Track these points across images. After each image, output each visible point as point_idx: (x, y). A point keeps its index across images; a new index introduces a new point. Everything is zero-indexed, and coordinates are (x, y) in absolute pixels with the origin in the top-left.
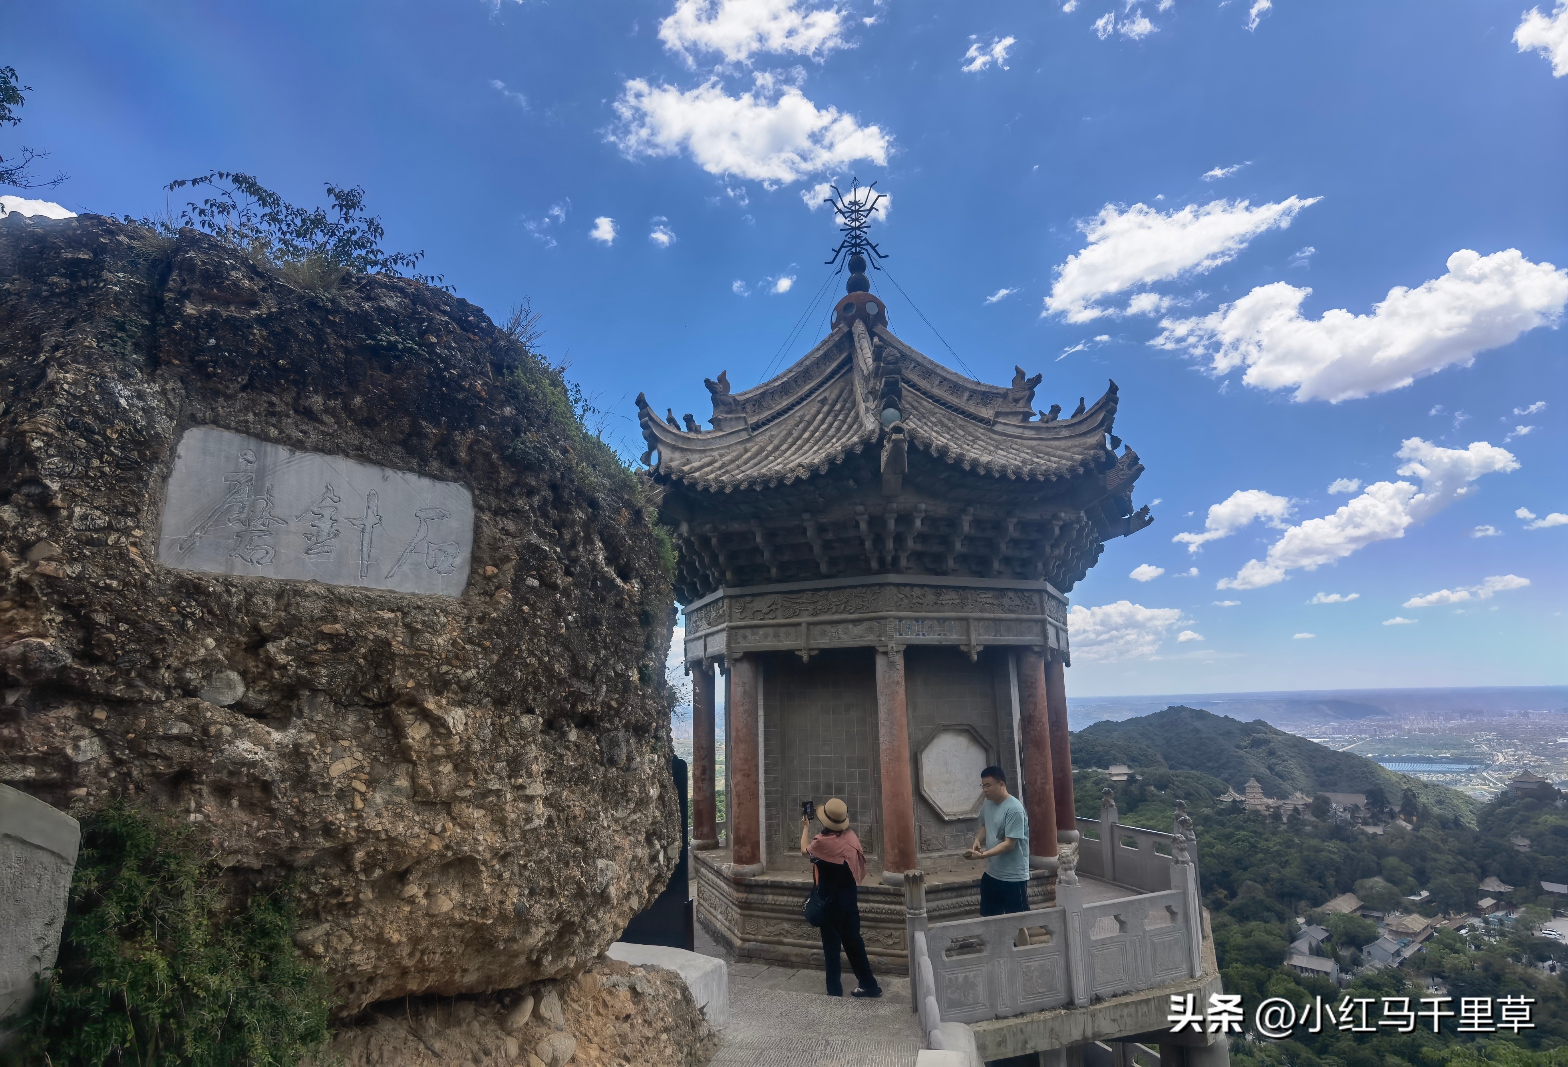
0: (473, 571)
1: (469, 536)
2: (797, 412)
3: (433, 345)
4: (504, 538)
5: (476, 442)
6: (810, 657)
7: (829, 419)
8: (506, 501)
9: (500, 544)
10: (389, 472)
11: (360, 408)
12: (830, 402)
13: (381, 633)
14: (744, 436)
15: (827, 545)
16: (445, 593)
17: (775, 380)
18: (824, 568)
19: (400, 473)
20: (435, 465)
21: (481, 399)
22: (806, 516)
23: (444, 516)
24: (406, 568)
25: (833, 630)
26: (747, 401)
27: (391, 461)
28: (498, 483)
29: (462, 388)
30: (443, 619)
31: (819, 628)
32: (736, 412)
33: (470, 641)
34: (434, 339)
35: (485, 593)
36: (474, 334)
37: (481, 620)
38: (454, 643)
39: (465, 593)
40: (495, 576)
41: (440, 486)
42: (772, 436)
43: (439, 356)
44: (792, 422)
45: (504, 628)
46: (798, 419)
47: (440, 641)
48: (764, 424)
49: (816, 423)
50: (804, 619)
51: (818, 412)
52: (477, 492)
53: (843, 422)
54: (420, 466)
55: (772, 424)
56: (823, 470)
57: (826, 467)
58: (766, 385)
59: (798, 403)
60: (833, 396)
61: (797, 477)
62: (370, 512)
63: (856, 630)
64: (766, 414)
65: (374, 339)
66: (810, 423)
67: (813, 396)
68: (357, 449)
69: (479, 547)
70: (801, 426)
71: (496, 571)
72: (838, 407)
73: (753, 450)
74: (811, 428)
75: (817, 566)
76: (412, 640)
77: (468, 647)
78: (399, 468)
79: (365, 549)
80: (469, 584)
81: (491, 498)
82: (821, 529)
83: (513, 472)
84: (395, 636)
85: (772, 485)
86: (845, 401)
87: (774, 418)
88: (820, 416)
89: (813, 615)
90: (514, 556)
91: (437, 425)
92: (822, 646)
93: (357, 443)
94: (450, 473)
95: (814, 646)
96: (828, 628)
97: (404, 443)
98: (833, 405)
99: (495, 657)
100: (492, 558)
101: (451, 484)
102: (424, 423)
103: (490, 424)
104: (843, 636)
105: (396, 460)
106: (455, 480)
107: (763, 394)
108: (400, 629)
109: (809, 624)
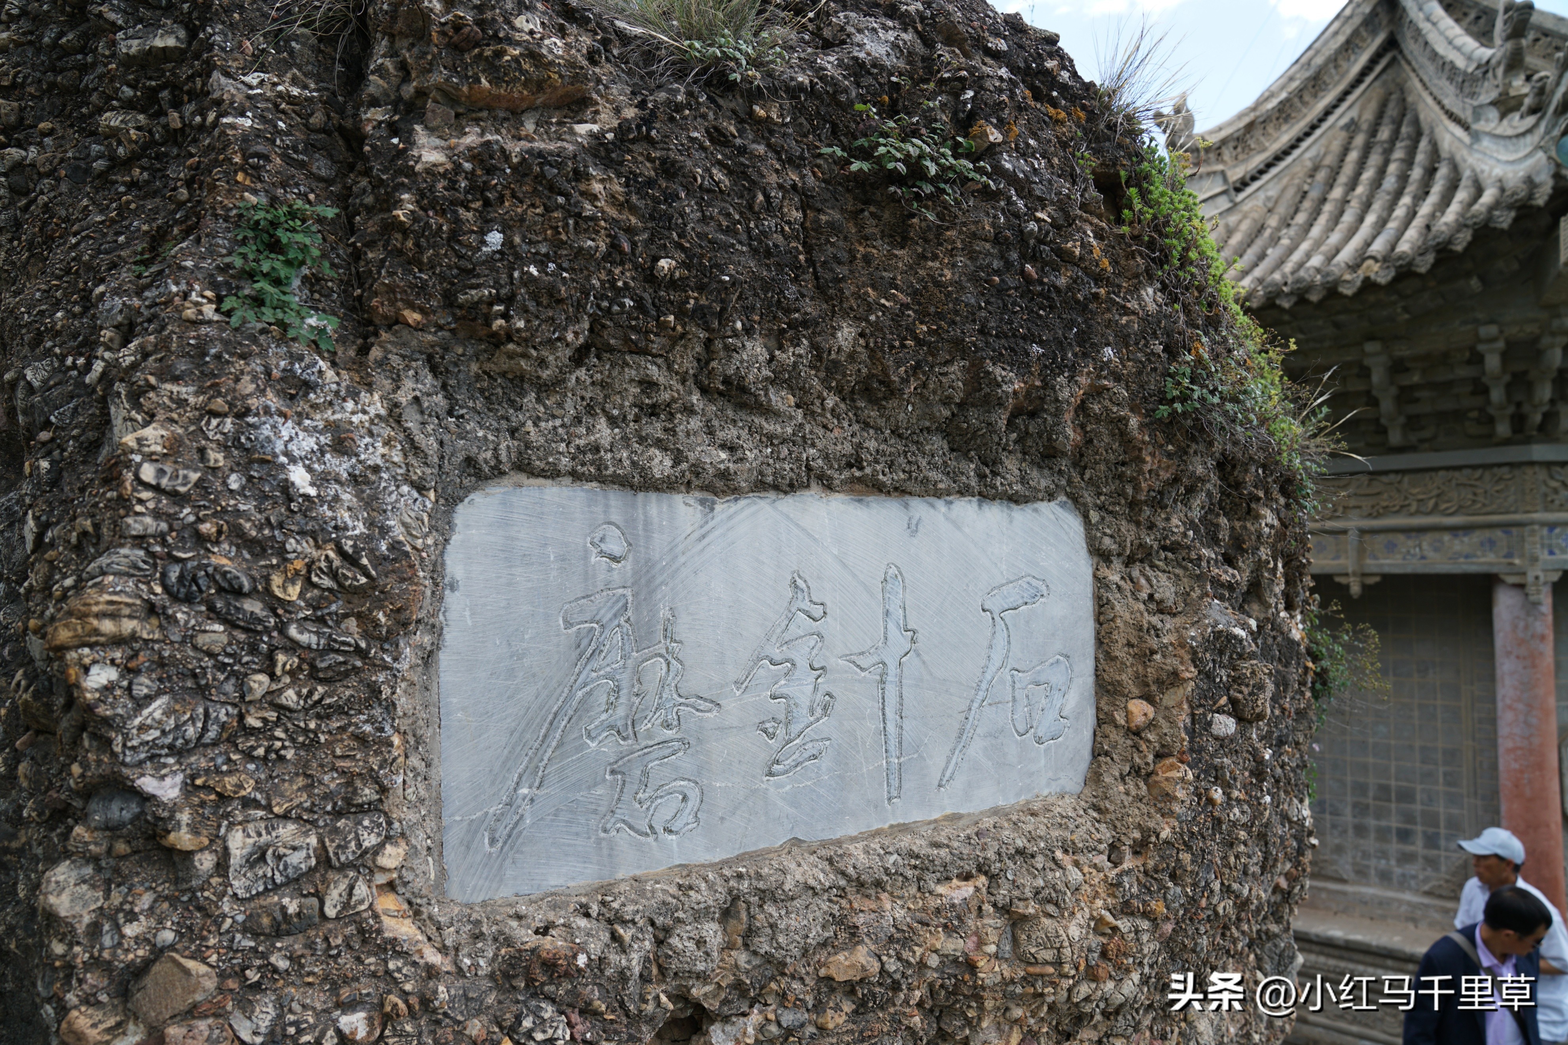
0: (1103, 720)
1: (1087, 631)
2: (1308, 151)
3: (992, 150)
4: (1155, 620)
5: (1097, 392)
6: (1364, 587)
7: (1375, 159)
8: (1151, 526)
9: (1153, 643)
10: (919, 507)
11: (852, 356)
12: (1365, 126)
13: (953, 945)
14: (1223, 203)
15: (1405, 395)
16: (1055, 788)
17: (1267, 99)
18: (1395, 437)
19: (940, 504)
20: (1011, 465)
21: (1099, 279)
22: (1371, 347)
23: (1037, 595)
24: (976, 748)
25: (1410, 543)
26: (1224, 142)
27: (926, 481)
28: (1137, 488)
29: (1066, 257)
30: (1075, 875)
31: (1380, 538)
32: (1207, 162)
33: (1126, 909)
34: (995, 136)
35: (1136, 771)
36: (1054, 104)
37: (1139, 849)
38: (1098, 925)
39: (1094, 777)
40: (1151, 725)
41: (1022, 515)
42: (1268, 199)
43: (1011, 178)
44: (1300, 171)
45: (1186, 857)
46: (1309, 164)
47: (1075, 932)
48: (1254, 179)
49: (1348, 169)
50: (1354, 523)
51: (1346, 150)
52: (1094, 516)
53: (1409, 162)
54: (982, 477)
55: (1266, 177)
56: (1424, 265)
57: (1430, 258)
58: (1254, 109)
59: (1307, 134)
60: (1368, 116)
61: (1367, 279)
62: (891, 626)
63: (1460, 544)
64: (1257, 161)
65: (866, 154)
66: (1335, 172)
67: (1331, 119)
68: (850, 465)
69: (1111, 658)
70: (1321, 176)
71: (1150, 710)
72: (1384, 134)
73: (1245, 226)
74: (1343, 179)
75: (1384, 431)
76: (1015, 941)
77: (1124, 924)
78: (938, 494)
79: (891, 728)
80: (1097, 753)
81: (1124, 525)
82: (1398, 367)
83: (1169, 455)
84: (981, 943)
85: (1314, 297)
86: (1398, 124)
87: (1269, 165)
88: (1353, 156)
89: (1369, 516)
90: (1190, 672)
91: (1022, 367)
92: (1387, 570)
93: (848, 448)
94: (1041, 480)
95: (1375, 570)
96: (1401, 537)
97: (947, 430)
98: (1373, 132)
99: (1168, 928)
100: (1142, 681)
101: (1043, 506)
102: (998, 372)
103: (1123, 340)
104: (1431, 554)
105: (934, 475)
106: (1051, 496)
107: (1250, 127)
108: (992, 923)
109: (1363, 532)
